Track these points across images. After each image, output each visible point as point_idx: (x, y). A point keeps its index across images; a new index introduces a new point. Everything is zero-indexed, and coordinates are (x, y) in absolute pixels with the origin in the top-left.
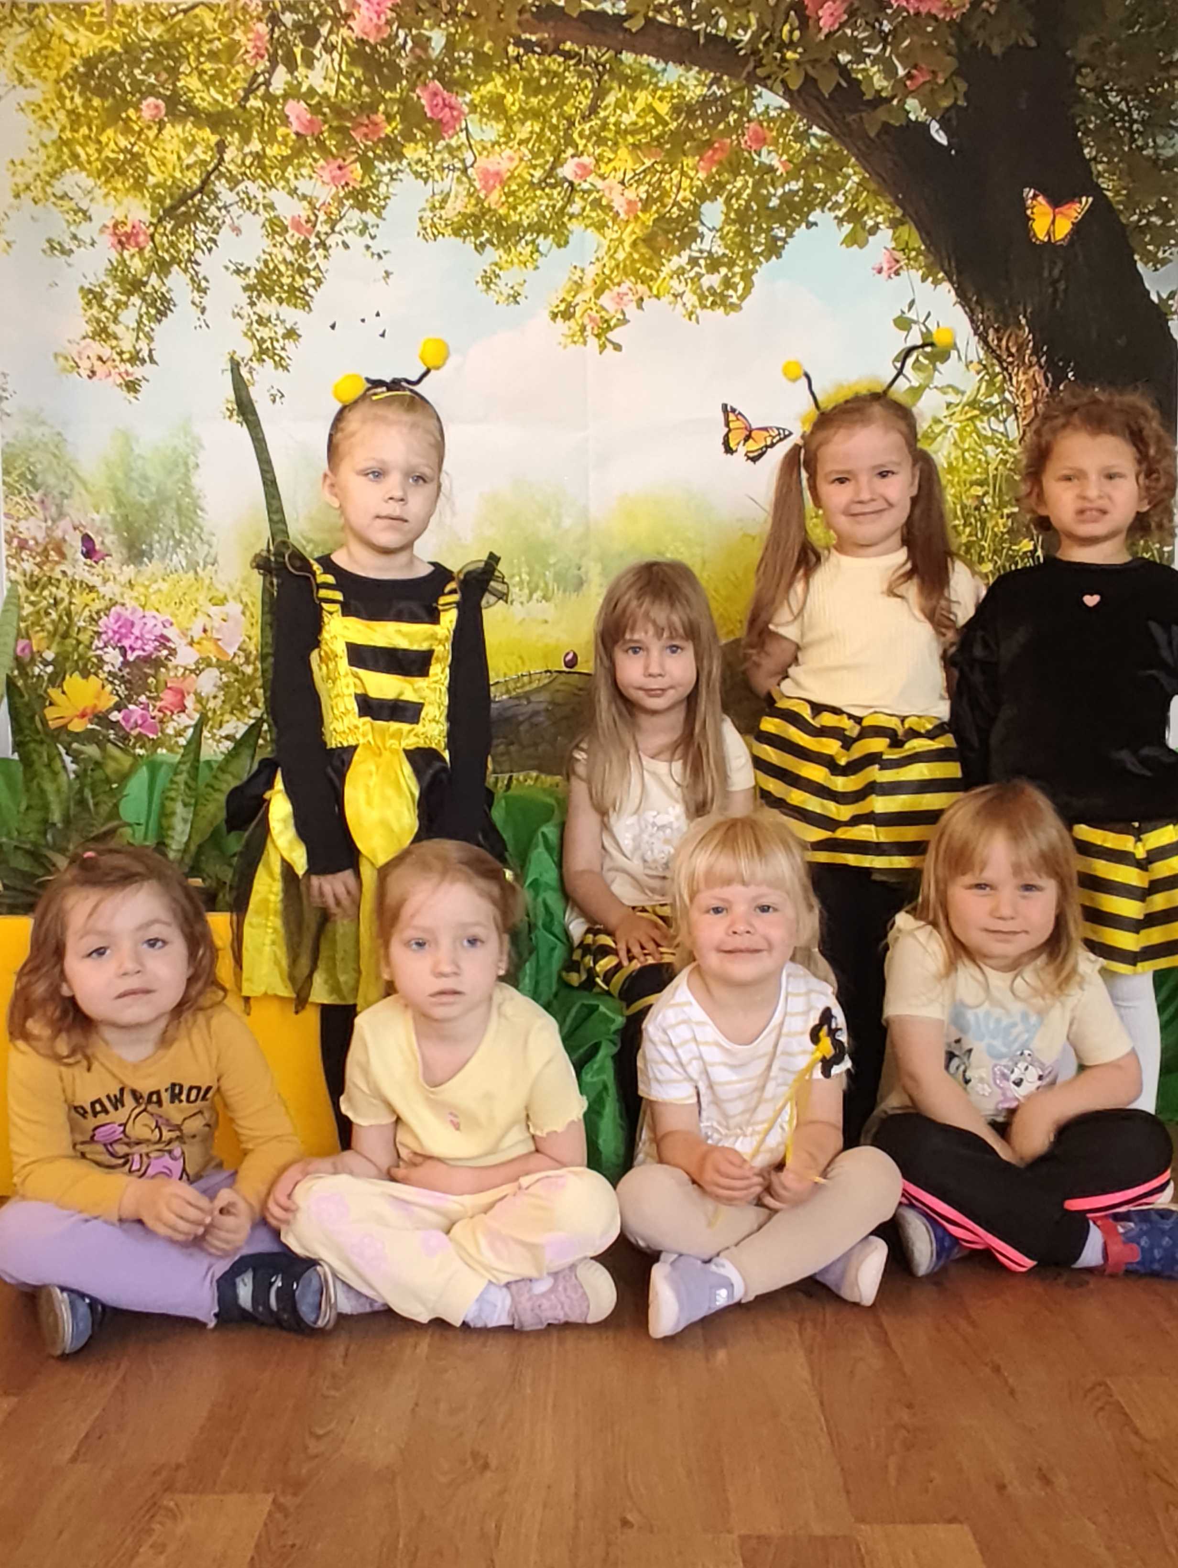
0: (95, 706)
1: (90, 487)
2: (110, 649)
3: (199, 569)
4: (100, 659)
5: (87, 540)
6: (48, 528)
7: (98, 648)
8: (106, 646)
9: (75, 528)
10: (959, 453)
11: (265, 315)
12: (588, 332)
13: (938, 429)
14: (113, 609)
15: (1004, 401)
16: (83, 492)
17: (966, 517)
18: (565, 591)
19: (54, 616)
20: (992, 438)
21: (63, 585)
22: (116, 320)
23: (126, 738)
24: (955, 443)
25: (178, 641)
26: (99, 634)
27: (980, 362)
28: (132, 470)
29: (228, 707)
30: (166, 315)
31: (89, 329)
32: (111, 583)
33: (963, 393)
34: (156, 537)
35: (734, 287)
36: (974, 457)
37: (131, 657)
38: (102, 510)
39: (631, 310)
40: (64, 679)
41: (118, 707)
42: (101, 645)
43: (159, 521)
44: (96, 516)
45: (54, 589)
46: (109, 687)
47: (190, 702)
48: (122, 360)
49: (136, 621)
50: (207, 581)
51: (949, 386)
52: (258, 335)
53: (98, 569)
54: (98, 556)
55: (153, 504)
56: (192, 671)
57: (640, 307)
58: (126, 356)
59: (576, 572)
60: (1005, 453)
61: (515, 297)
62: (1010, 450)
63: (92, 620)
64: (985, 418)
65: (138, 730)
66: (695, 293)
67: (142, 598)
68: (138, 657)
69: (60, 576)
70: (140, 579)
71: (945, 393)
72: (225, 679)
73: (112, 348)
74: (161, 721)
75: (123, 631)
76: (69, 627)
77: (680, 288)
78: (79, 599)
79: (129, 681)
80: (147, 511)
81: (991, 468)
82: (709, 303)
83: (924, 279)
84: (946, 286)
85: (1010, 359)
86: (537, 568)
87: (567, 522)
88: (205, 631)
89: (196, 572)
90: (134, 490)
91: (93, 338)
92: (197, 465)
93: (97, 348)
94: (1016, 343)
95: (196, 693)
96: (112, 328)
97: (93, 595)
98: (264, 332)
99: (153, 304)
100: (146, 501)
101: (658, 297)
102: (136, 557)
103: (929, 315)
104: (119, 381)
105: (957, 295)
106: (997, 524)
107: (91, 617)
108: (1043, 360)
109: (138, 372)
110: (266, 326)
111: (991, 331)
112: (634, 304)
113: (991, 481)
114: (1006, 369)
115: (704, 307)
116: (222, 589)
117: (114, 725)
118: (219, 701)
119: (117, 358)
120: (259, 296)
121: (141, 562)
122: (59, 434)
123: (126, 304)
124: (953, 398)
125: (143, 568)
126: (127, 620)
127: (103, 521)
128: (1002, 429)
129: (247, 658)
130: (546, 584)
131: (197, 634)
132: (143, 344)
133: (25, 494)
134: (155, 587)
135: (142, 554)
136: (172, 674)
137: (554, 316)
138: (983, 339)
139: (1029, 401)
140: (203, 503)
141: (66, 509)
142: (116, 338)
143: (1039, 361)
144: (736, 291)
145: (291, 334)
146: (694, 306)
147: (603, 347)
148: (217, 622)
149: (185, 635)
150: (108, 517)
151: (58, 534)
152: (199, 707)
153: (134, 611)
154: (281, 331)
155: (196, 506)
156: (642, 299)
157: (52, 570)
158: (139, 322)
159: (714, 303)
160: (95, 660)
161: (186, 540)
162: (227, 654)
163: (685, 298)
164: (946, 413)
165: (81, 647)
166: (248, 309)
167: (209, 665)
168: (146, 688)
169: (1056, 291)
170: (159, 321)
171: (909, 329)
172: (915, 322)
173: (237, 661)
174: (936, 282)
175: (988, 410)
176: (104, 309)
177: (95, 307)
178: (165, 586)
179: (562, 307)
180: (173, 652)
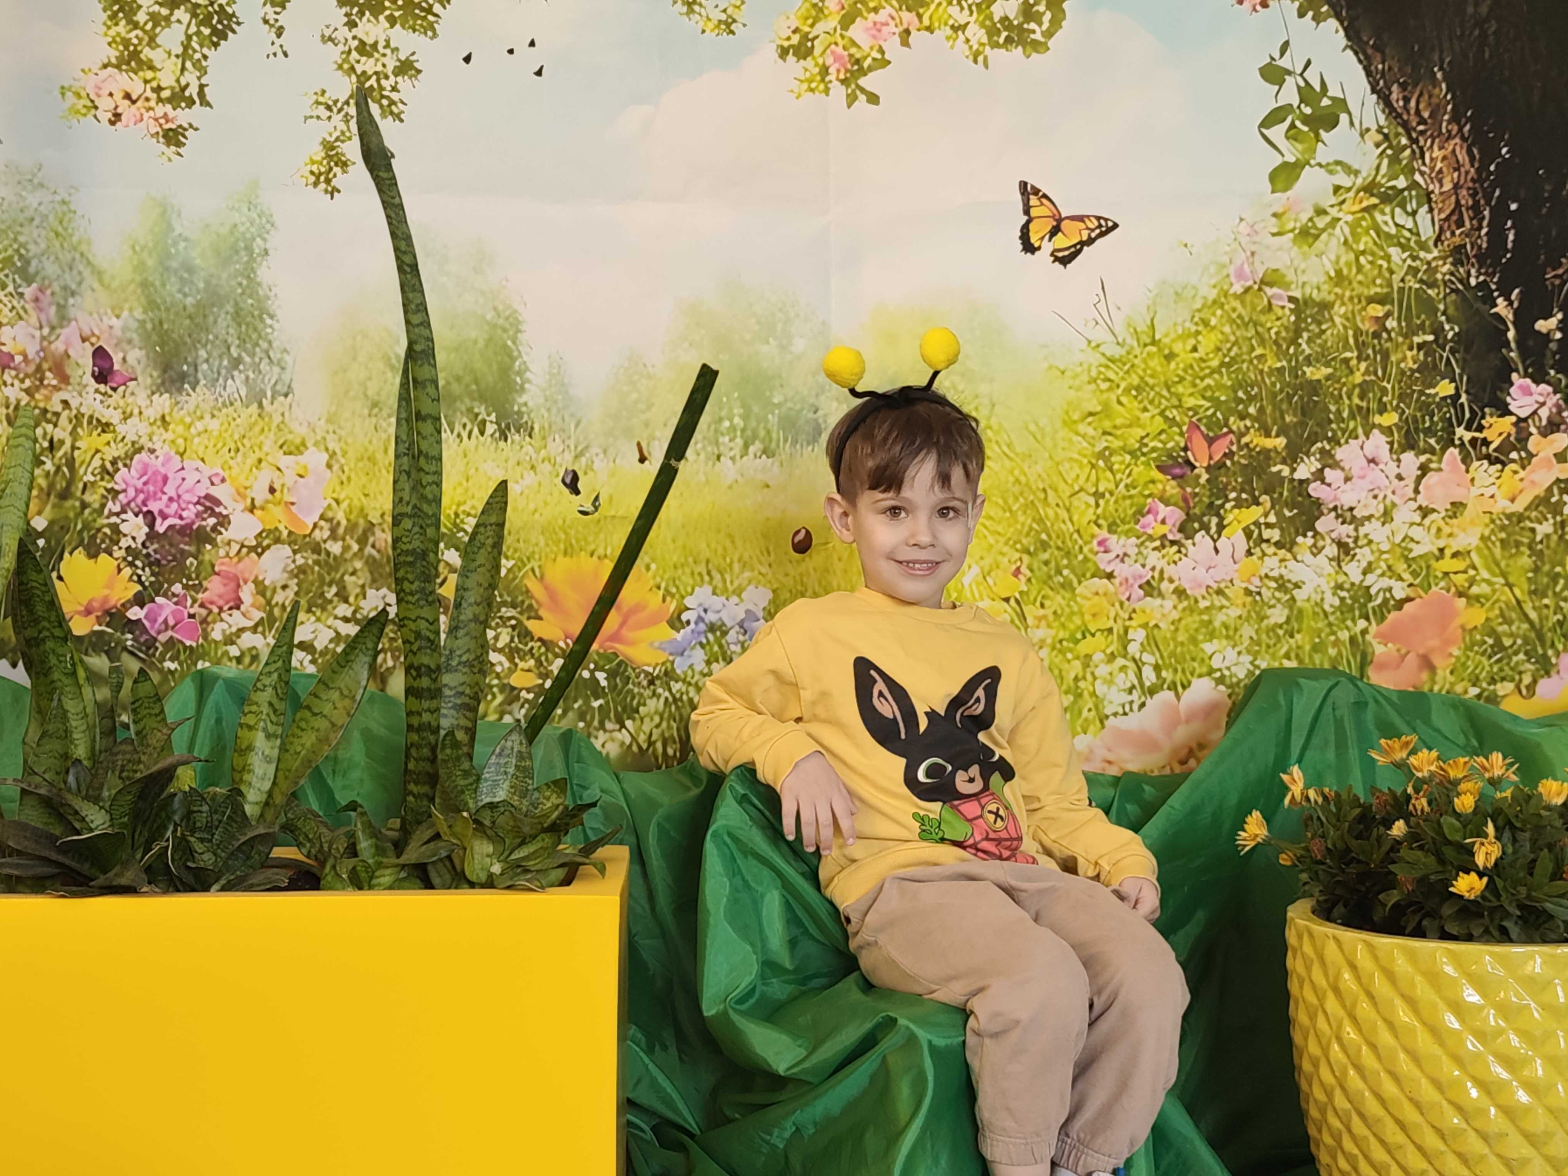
0: (106, 599)
1: (106, 279)
2: (129, 515)
3: (265, 402)
4: (115, 528)
5: (100, 354)
6: (43, 338)
7: (111, 514)
8: (124, 511)
9: (84, 340)
10: (1352, 256)
11: (370, 41)
12: (832, 77)
13: (1321, 222)
14: (137, 457)
15: (1414, 185)
16: (96, 285)
17: (1361, 347)
18: (795, 442)
19: (49, 466)
20: (1396, 236)
21: (63, 421)
22: (152, 42)
23: (151, 644)
24: (1346, 242)
25: (232, 507)
26: (114, 493)
27: (1380, 130)
28: (169, 256)
29: (303, 603)
30: (226, 38)
31: (113, 54)
32: (134, 420)
33: (1357, 173)
34: (203, 353)
35: (1037, 18)
36: (1371, 263)
37: (161, 527)
38: (125, 314)
39: (892, 47)
40: (61, 558)
41: (140, 600)
42: (117, 508)
43: (208, 331)
44: (114, 321)
45: (49, 428)
46: (127, 571)
47: (247, 593)
48: (160, 100)
49: (170, 475)
50: (277, 419)
51: (1338, 163)
52: (359, 69)
53: (116, 396)
54: (118, 379)
55: (199, 305)
56: (252, 549)
57: (905, 43)
58: (165, 94)
59: (811, 415)
60: (1414, 258)
61: (728, 25)
62: (1422, 254)
63: (106, 473)
64: (1388, 210)
65: (170, 633)
66: (982, 25)
67: (180, 441)
68: (171, 527)
69: (59, 408)
70: (178, 415)
71: (1331, 172)
72: (300, 561)
73: (146, 82)
74: (204, 621)
75: (151, 488)
76: (70, 482)
77: (962, 18)
78: (88, 441)
79: (158, 562)
80: (190, 317)
81: (1396, 278)
82: (1001, 40)
83: (1301, 14)
84: (1333, 23)
85: (1421, 128)
86: (756, 409)
87: (799, 345)
88: (272, 490)
89: (260, 405)
90: (172, 287)
91: (118, 67)
92: (266, 252)
93: (125, 81)
94: (1429, 104)
95: (256, 582)
96: (147, 53)
97: (108, 437)
98: (367, 65)
99: (206, 21)
100: (189, 301)
101: (929, 29)
102: (173, 381)
103: (1308, 63)
104: (156, 129)
105: (1348, 36)
106: (1404, 359)
107: (103, 467)
108: (1467, 128)
109: (182, 116)
110: (370, 55)
111: (1395, 88)
112: (897, 39)
113: (1396, 296)
114: (1416, 141)
115: (995, 45)
116: (300, 431)
117: (134, 625)
118: (290, 594)
119: (155, 96)
120: (361, 14)
121: (180, 390)
122: (64, 202)
123: (167, 19)
124: (1345, 180)
125: (184, 398)
126: (156, 473)
127: (125, 329)
128: (1410, 224)
129: (333, 531)
130: (768, 432)
131: (260, 494)
132: (191, 78)
133: (11, 288)
134: (200, 426)
135: (183, 377)
136: (222, 553)
137: (784, 52)
138: (1384, 98)
139: (1448, 186)
140: (273, 306)
141: (72, 312)
142: (152, 68)
143: (1460, 130)
144: (1040, 24)
145: (406, 68)
146: (983, 44)
147: (851, 100)
148: (290, 478)
149: (243, 496)
150: (134, 325)
151: (58, 346)
152: (261, 600)
153: (168, 460)
154: (391, 64)
155: (263, 312)
156: (907, 32)
157: (48, 399)
158: (186, 47)
159: (1008, 40)
160: (107, 530)
161: (247, 359)
162: (304, 524)
163: (969, 32)
164: (1334, 200)
165: (87, 511)
166: (344, 33)
167: (278, 541)
168: (181, 572)
169: (1484, 35)
170: (216, 45)
171: (1280, 84)
172: (1289, 73)
173: (317, 534)
174: (1317, 19)
175: (1391, 197)
176: (136, 26)
177: (123, 22)
178: (214, 425)
179: (796, 39)
180: (224, 521)
